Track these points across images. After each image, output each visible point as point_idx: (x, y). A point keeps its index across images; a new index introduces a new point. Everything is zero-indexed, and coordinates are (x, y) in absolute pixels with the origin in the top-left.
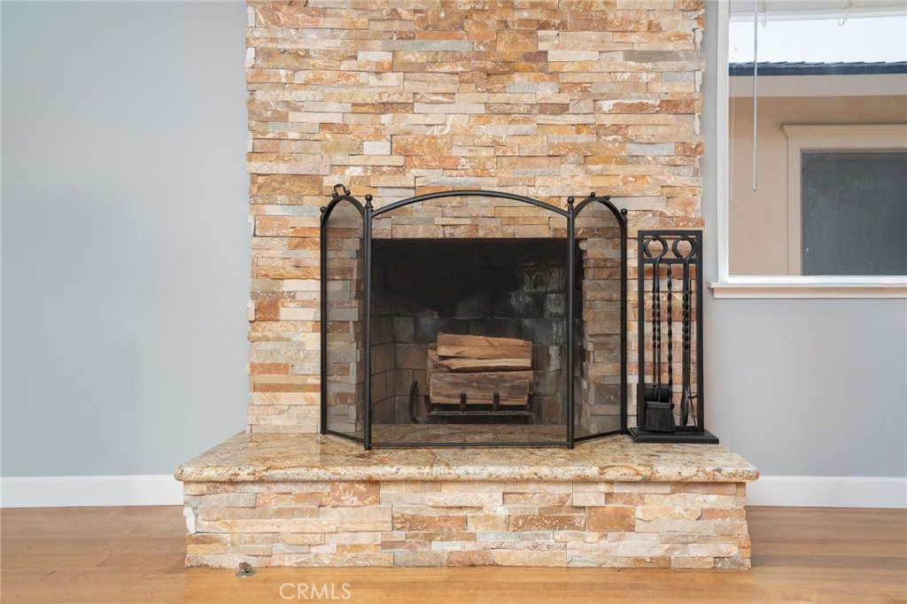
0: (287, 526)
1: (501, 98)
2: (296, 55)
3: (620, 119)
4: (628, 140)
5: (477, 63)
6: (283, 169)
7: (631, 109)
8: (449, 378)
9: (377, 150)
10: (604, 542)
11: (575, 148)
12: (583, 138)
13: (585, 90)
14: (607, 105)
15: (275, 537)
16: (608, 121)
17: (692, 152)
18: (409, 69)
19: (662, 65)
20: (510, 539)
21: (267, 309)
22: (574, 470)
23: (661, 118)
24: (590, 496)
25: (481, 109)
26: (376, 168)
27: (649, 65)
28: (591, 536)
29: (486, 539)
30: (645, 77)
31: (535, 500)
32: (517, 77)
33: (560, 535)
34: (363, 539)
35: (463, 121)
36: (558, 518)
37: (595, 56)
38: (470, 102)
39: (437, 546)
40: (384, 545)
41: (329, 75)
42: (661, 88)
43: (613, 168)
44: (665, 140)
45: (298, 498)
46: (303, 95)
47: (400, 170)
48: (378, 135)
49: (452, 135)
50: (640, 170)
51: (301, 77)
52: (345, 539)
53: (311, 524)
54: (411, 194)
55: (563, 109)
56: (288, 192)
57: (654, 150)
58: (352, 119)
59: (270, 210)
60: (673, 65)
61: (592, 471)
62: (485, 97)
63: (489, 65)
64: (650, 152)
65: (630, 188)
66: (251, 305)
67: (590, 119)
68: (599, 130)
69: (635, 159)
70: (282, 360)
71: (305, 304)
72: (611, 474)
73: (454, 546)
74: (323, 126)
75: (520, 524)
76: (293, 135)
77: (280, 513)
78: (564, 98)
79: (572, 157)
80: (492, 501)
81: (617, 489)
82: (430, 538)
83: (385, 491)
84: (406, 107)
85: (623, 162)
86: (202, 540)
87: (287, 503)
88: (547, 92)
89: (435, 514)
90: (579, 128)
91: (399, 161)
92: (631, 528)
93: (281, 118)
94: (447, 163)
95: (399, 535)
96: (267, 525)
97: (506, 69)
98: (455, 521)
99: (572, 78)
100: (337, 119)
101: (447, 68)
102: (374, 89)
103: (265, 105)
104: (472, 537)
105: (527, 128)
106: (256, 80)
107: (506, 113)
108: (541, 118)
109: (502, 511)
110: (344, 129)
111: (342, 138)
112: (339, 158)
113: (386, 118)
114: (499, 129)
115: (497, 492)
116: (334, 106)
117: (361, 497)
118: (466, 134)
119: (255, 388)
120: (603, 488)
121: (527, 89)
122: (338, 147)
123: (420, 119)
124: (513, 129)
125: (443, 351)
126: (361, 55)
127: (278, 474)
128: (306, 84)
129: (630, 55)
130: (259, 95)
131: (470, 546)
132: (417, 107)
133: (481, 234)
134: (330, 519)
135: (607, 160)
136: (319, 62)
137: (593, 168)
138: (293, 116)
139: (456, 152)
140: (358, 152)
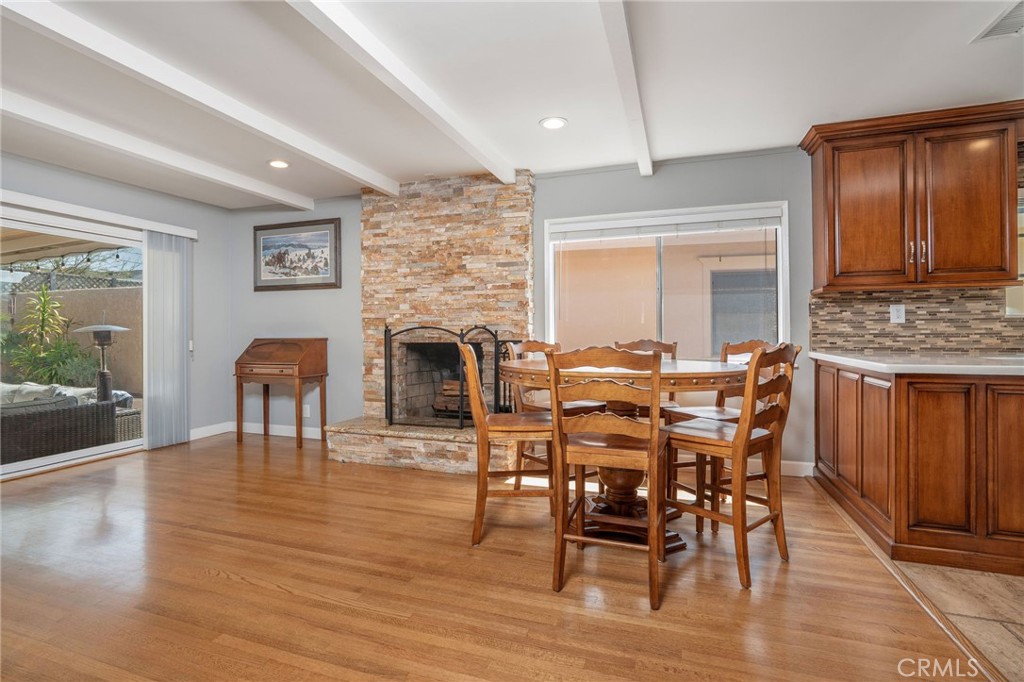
0: (357, 449)
1: (449, 285)
2: (377, 272)
3: (495, 292)
4: (498, 300)
5: (439, 271)
6: (373, 316)
7: (499, 287)
8: (443, 399)
9: (404, 307)
10: (457, 465)
11: (477, 305)
12: (480, 301)
13: (482, 280)
14: (490, 286)
15: (353, 453)
16: (490, 293)
17: (523, 305)
18: (416, 274)
19: (511, 268)
20: (425, 461)
21: (369, 371)
22: (445, 437)
23: (511, 290)
24: (452, 447)
25: (442, 289)
26: (404, 315)
27: (506, 268)
28: (453, 462)
29: (418, 460)
30: (504, 273)
31: (436, 446)
32: (455, 276)
33: (441, 460)
34: (380, 456)
35: (436, 295)
36: (442, 454)
37: (485, 265)
38: (438, 287)
39: (402, 460)
40: (386, 459)
41: (388, 279)
42: (510, 278)
43: (492, 313)
44: (513, 300)
45: (360, 439)
46: (379, 287)
47: (413, 315)
48: (405, 302)
49: (431, 300)
50: (503, 313)
51: (378, 281)
52: (374, 455)
53: (363, 449)
54: (417, 325)
55: (473, 288)
56: (375, 325)
57: (509, 305)
58: (396, 296)
59: (370, 332)
60: (516, 268)
61: (451, 437)
62: (444, 285)
63: (444, 272)
64: (507, 306)
65: (499, 321)
66: (363, 368)
67: (483, 292)
68: (487, 296)
69: (502, 309)
70: (374, 390)
71: (381, 368)
72: (457, 439)
73: (408, 461)
74: (387, 299)
75: (430, 455)
76: (376, 303)
77: (354, 444)
78: (473, 284)
79: (476, 308)
80: (420, 446)
81: (462, 445)
82: (400, 457)
83: (387, 440)
84: (414, 290)
85: (496, 310)
86: (333, 451)
87: (357, 441)
88: (466, 282)
89: (401, 449)
90: (479, 296)
91: (413, 311)
92: (467, 460)
93: (372, 296)
94: (428, 312)
95: (390, 456)
96: (351, 448)
97: (450, 273)
98: (407, 453)
99: (476, 275)
100: (391, 296)
101: (429, 273)
102: (404, 283)
103: (367, 292)
104: (412, 458)
105: (458, 297)
106: (364, 282)
107: (450, 291)
108: (464, 293)
109: (423, 450)
110: (393, 299)
111: (393, 303)
112: (392, 311)
113: (407, 295)
114: (448, 298)
115: (421, 443)
116: (389, 291)
117: (378, 441)
118: (436, 300)
119: (366, 400)
120: (457, 444)
121: (459, 280)
122: (391, 306)
123: (420, 295)
124: (453, 297)
125: (445, 387)
126: (399, 270)
127: (352, 431)
128: (381, 283)
129: (498, 265)
130: (366, 288)
131: (412, 462)
132: (418, 290)
133: (442, 341)
134: (368, 448)
135: (490, 309)
136: (385, 274)
137: (485, 313)
138: (376, 296)
139: (433, 307)
140: (397, 308)
